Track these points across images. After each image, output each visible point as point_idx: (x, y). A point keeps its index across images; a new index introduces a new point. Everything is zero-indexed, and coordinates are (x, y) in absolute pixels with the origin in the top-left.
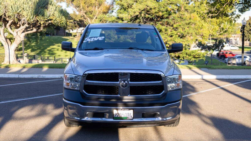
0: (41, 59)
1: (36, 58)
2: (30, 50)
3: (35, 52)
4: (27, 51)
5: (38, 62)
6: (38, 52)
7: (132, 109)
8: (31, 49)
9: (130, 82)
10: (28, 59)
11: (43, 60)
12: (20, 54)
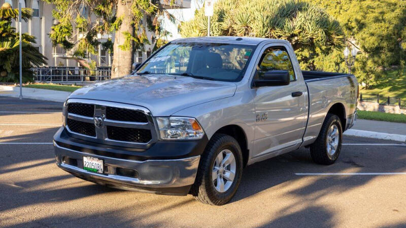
0: (400, 105)
1: (391, 102)
2: (388, 88)
3: (396, 92)
4: (383, 90)
5: (394, 110)
6: (400, 93)
7: (102, 159)
8: (391, 87)
9: (105, 120)
10: (378, 102)
11: (403, 106)
12: (370, 95)
